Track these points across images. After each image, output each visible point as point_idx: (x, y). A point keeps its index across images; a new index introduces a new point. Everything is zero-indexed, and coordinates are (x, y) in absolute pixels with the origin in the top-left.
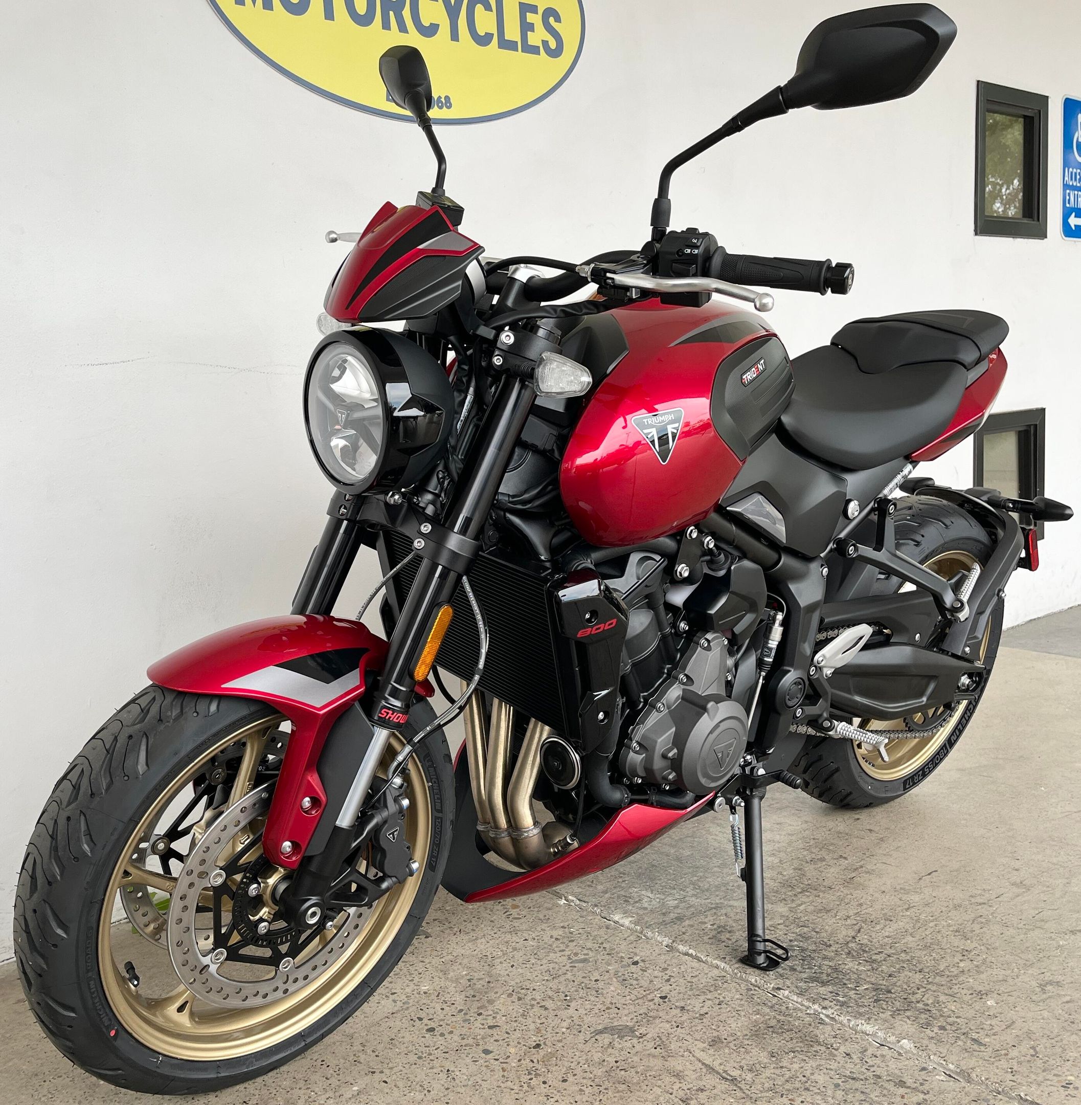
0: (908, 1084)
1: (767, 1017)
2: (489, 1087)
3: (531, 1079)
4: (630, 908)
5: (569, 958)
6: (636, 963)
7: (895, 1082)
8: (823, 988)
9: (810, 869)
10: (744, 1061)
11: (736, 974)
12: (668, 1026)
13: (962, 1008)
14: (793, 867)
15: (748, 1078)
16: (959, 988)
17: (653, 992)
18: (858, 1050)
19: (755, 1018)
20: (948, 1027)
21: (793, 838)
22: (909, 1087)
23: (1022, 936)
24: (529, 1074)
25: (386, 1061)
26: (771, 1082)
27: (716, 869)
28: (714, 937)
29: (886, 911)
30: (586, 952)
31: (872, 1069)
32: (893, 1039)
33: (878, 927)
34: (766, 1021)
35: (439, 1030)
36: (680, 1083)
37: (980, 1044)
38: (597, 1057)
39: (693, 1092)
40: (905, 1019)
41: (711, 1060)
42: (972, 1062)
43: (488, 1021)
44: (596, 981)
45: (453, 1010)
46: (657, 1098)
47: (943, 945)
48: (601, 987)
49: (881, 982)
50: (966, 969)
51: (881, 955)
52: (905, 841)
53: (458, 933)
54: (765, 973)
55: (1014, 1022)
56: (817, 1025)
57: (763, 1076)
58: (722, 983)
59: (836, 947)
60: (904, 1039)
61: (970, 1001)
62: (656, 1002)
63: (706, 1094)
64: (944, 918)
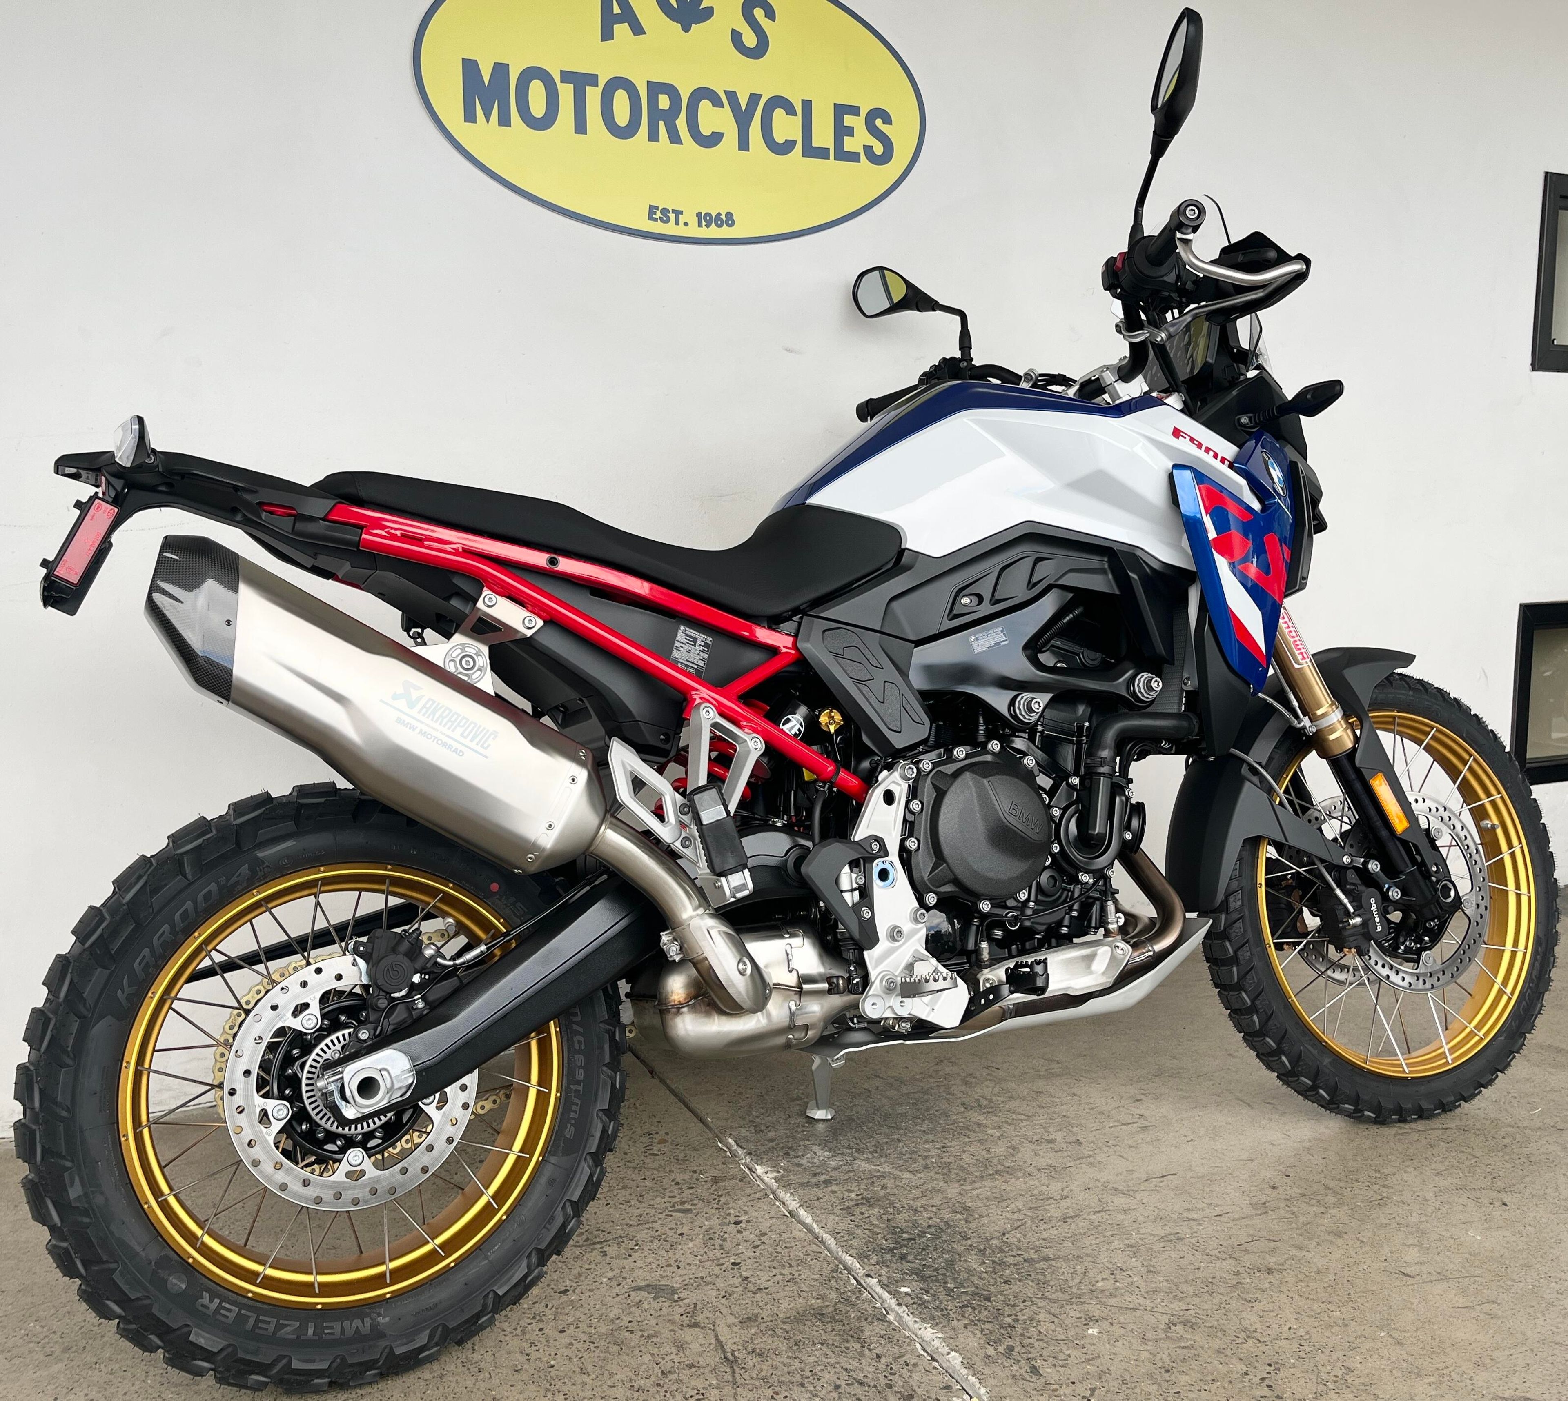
1: (827, 1303)
3: (530, 1324)
4: (785, 1162)
5: (673, 1206)
6: (737, 1223)
8: (918, 1283)
10: (762, 1345)
11: (838, 1253)
12: (715, 1294)
13: (1054, 1330)
14: (1009, 1145)
15: (751, 1363)
16: (1071, 1309)
17: (729, 1256)
18: (894, 1354)
19: (813, 1301)
20: (1017, 1348)
21: (1041, 1111)
23: (1202, 1265)
24: (534, 1318)
26: (771, 1370)
28: (848, 1208)
29: (1069, 1210)
30: (696, 1201)
31: (891, 1377)
32: (946, 1349)
33: (1045, 1226)
34: (822, 1306)
36: (677, 1353)
37: (1036, 1373)
38: (616, 1312)
39: (682, 1367)
40: (976, 1331)
41: (729, 1337)
42: (1009, 1390)
44: (681, 1234)
46: (640, 1365)
47: (1102, 1259)
48: (680, 1241)
49: (989, 1286)
50: (1100, 1289)
51: (1017, 1258)
52: (1171, 1134)
54: (867, 1257)
55: (1099, 1357)
56: (875, 1320)
57: (767, 1363)
58: (812, 1260)
59: (974, 1241)
60: (956, 1352)
61: (1070, 1325)
62: (724, 1267)
63: (694, 1369)
64: (1131, 1229)
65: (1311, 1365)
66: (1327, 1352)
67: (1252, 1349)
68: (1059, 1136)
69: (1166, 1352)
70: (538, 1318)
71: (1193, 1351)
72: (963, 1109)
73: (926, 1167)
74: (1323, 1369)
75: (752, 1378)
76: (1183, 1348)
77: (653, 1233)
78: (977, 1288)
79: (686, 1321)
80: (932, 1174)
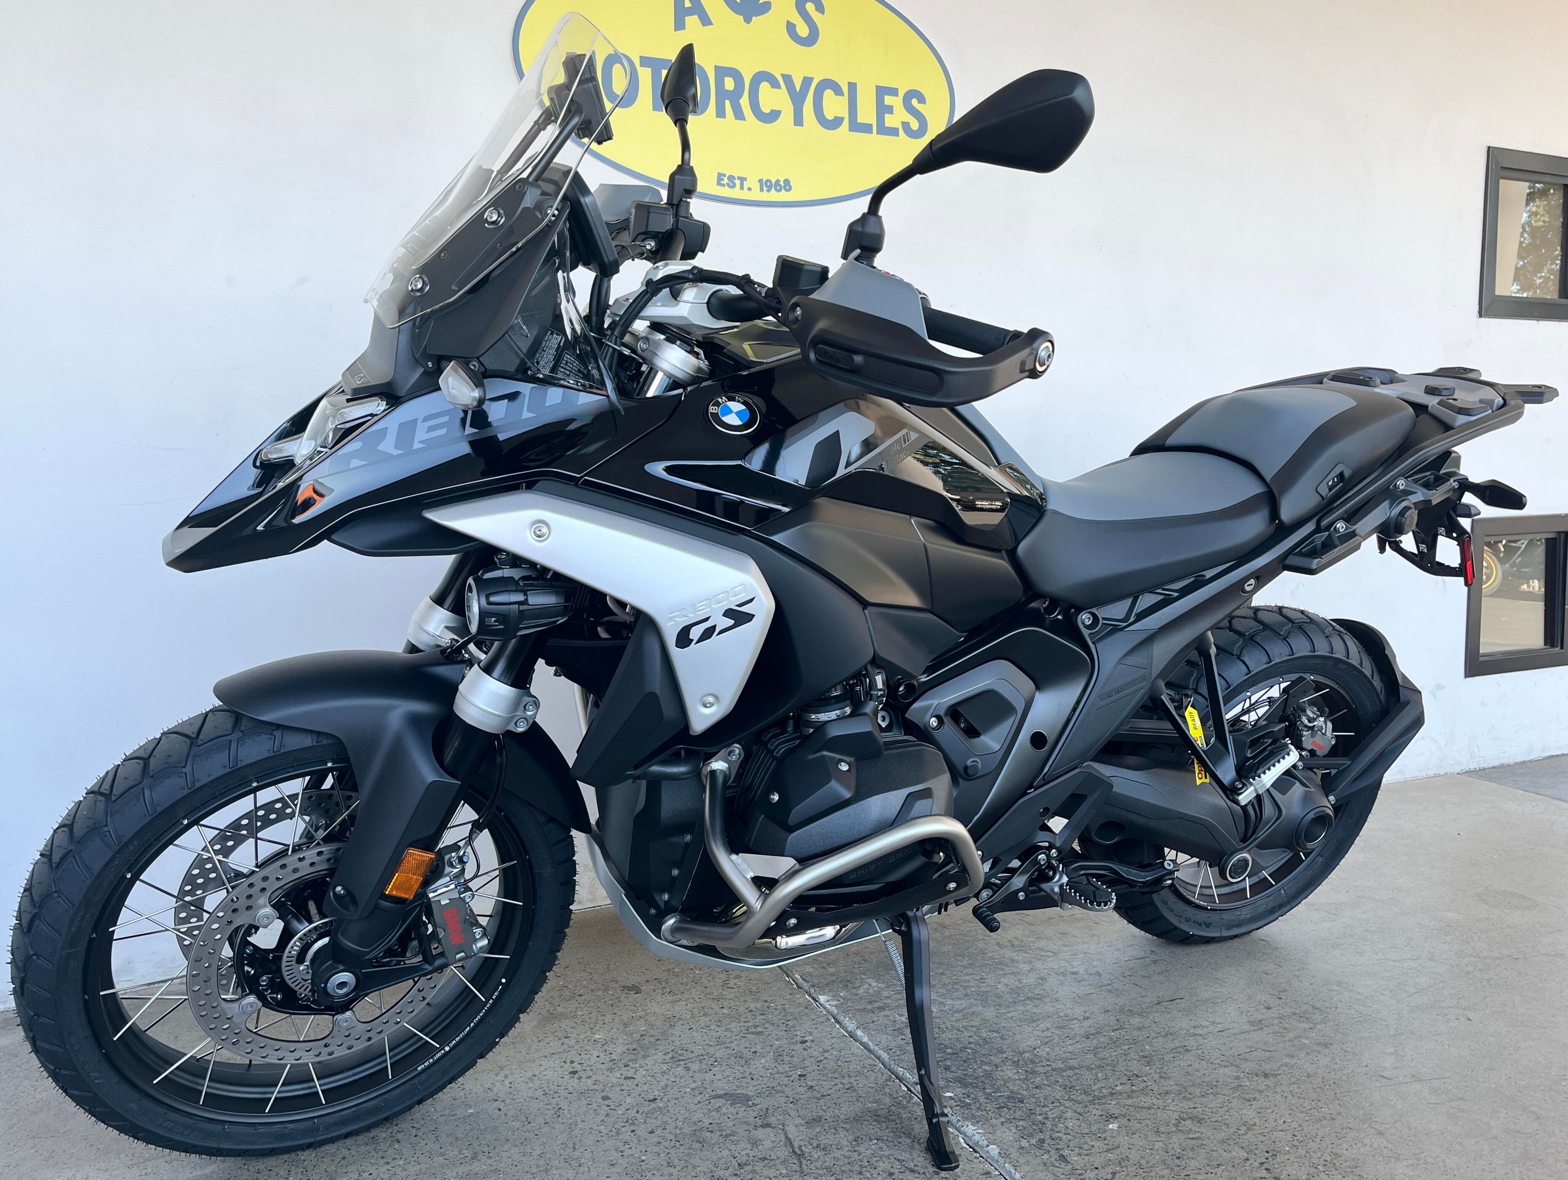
1: (882, 1106)
3: (624, 1126)
4: (845, 992)
5: (747, 1030)
6: (803, 1042)
8: (960, 1089)
10: (825, 1140)
12: (784, 1099)
13: (1079, 1125)
14: (1038, 976)
15: (816, 1156)
16: (1094, 1107)
17: (797, 1069)
19: (870, 1105)
20: (1048, 1141)
21: (1066, 949)
23: (1207, 1071)
24: (627, 1121)
27: (960, 968)
28: (899, 1029)
30: (767, 1025)
32: (986, 1142)
33: (1070, 1042)
35: (580, 1074)
36: (751, 1149)
37: (1065, 1161)
38: (698, 1116)
40: (1012, 1128)
41: (796, 1135)
42: (1041, 1175)
43: (629, 1072)
44: (755, 1052)
45: (607, 1059)
46: (719, 1159)
47: (1120, 1067)
48: (753, 1058)
49: (1022, 1091)
50: (1119, 1092)
51: (1046, 1067)
52: (1179, 966)
53: (667, 993)
55: (1119, 1147)
57: (831, 1156)
58: (868, 1071)
59: (1009, 1054)
60: (995, 1144)
61: (1093, 1122)
62: (792, 1079)
63: (766, 1162)
64: (1145, 1043)
65: (1304, 1153)
66: (1318, 1140)
67: (1252, 1140)
68: (1081, 970)
69: (1176, 1141)
70: (630, 1122)
71: (1200, 1142)
72: (998, 948)
73: (966, 995)
74: (1314, 1155)
75: (817, 1168)
76: (1192, 1139)
77: (730, 1051)
78: (1012, 1092)
79: (759, 1122)
80: (972, 1001)
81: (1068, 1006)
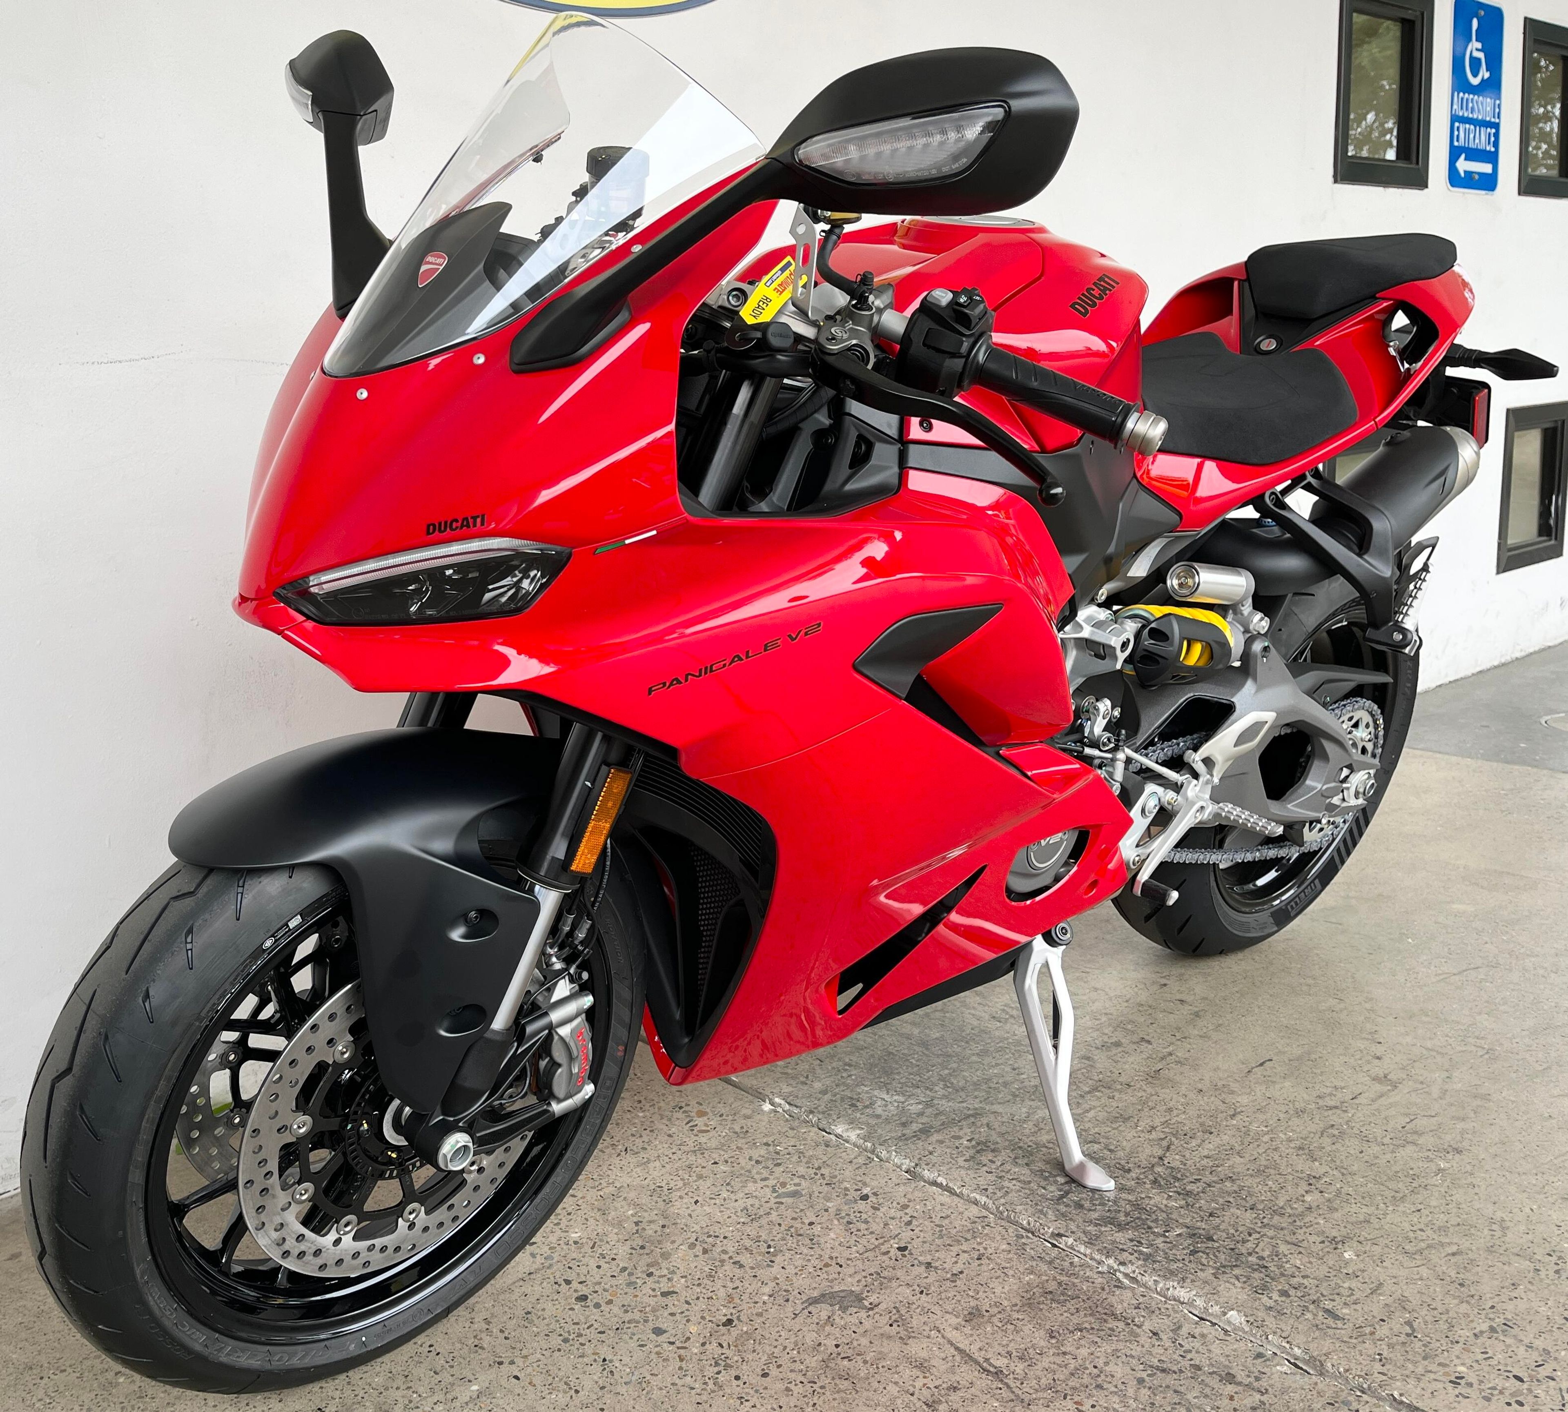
0: (1239, 1379)
1: (1044, 1278)
2: (660, 1385)
3: (719, 1373)
4: (858, 1115)
5: (774, 1191)
6: (865, 1198)
7: (1220, 1376)
8: (1120, 1234)
9: (1102, 1061)
10: (1012, 1344)
11: (1001, 1213)
12: (908, 1291)
13: (1310, 1263)
15: (1018, 1370)
16: (1305, 1233)
17: (889, 1241)
18: (1169, 1326)
19: (1027, 1279)
20: (1292, 1292)
22: (1239, 1384)
23: (1389, 1157)
24: (717, 1364)
25: (518, 1346)
26: (1050, 1376)
27: (974, 1058)
28: (972, 1158)
29: (1203, 1119)
30: (797, 1180)
31: (1189, 1356)
32: (1216, 1309)
33: (1194, 1143)
34: (1043, 1283)
35: (593, 1298)
36: (925, 1377)
37: (1336, 1317)
38: (810, 1338)
39: (943, 1392)
40: (1232, 1280)
41: (967, 1342)
42: (1327, 1345)
43: (662, 1285)
44: (811, 1224)
45: (614, 1268)
46: (893, 1400)
47: (1283, 1169)
48: (816, 1233)
49: (1199, 1224)
50: (1314, 1205)
51: (1198, 1184)
52: (1229, 1016)
53: (623, 1153)
54: (1041, 1211)
55: (1381, 1284)
56: (1114, 1289)
57: (1040, 1366)
58: (983, 1227)
59: (1137, 1172)
60: (1233, 1309)
61: (1320, 1253)
62: (893, 1256)
63: (960, 1393)
64: (1282, 1128)
67: (1519, 1242)
68: (1119, 1036)
69: (1440, 1262)
70: (722, 1364)
71: (1466, 1257)
75: (1035, 1390)
77: (778, 1228)
78: (1187, 1227)
79: (903, 1332)
81: (1149, 1092)
